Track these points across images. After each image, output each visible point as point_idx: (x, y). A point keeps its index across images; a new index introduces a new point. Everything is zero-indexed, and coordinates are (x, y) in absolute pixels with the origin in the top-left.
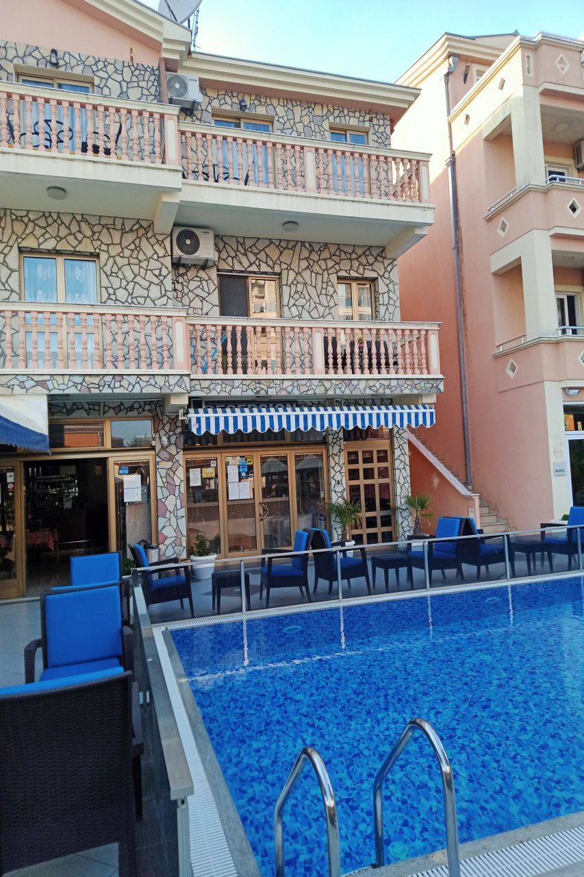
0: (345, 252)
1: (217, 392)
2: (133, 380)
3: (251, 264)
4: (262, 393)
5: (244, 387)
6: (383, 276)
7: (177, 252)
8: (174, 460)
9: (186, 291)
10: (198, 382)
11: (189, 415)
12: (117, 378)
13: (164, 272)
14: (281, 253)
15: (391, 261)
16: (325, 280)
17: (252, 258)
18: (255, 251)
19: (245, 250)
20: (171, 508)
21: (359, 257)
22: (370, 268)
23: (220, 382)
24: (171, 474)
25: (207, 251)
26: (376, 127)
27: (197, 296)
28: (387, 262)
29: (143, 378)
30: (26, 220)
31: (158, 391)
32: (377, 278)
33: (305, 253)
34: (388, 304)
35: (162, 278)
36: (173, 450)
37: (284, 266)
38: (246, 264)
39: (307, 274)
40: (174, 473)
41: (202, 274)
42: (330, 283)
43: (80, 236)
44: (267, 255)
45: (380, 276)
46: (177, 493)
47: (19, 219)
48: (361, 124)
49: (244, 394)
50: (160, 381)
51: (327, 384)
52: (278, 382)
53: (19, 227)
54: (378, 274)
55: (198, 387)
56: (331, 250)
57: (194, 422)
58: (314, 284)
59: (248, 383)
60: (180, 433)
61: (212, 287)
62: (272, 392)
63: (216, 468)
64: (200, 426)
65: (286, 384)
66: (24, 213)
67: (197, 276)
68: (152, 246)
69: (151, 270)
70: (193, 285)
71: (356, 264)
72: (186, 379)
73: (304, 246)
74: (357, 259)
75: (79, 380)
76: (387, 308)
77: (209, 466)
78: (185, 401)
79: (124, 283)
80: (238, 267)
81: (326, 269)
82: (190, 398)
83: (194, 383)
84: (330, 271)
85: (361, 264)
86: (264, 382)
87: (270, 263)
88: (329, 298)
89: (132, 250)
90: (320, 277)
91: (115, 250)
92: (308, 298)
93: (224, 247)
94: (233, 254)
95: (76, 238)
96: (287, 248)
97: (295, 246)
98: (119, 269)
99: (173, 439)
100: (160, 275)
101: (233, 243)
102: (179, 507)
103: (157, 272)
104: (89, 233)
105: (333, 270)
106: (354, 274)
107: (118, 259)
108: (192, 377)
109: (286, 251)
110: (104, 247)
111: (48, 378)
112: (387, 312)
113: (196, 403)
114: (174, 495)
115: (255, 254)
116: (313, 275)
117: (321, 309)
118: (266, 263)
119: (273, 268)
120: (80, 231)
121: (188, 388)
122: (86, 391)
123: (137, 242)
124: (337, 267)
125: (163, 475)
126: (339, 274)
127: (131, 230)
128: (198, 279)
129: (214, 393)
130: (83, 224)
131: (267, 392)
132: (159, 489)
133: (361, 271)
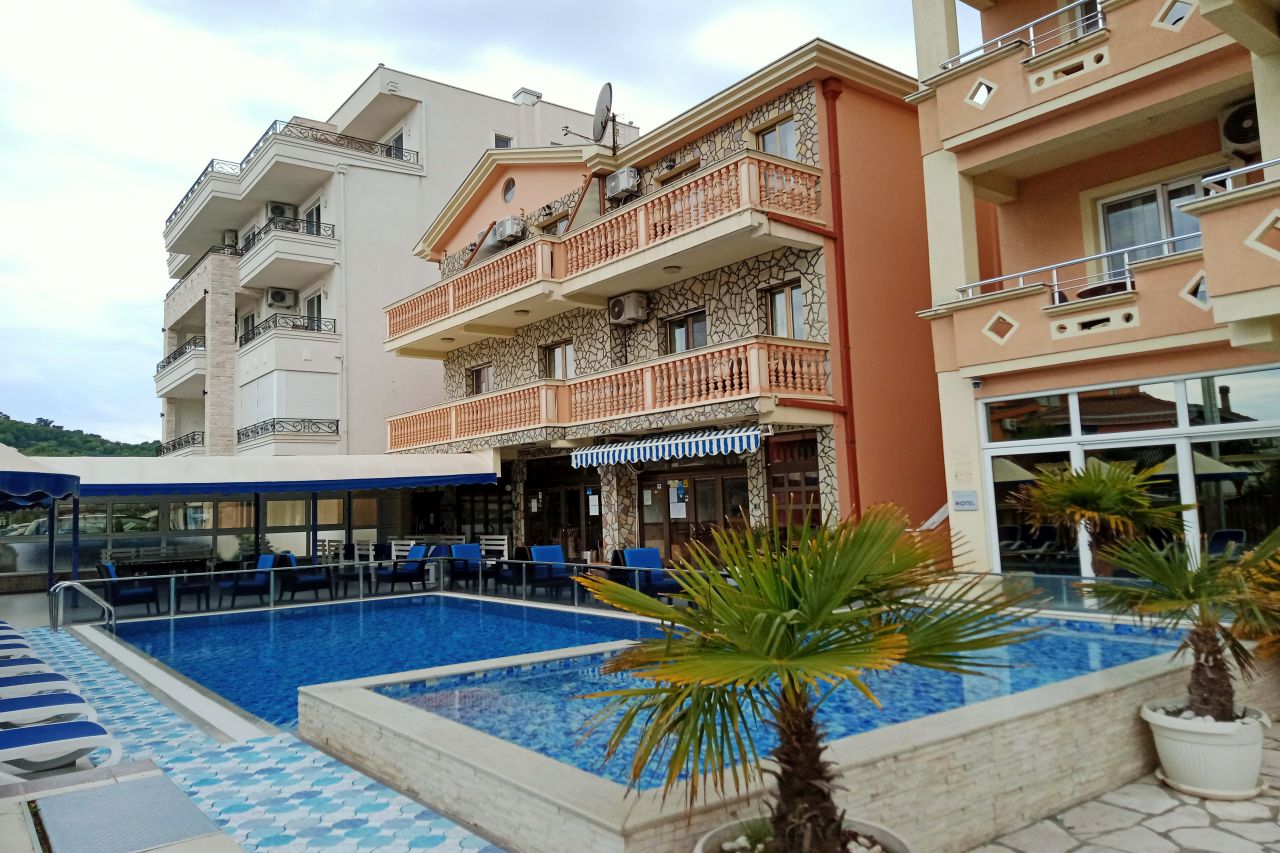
6: (806, 272)
9: (636, 344)
13: (605, 338)
14: (705, 285)
15: (814, 253)
16: (744, 298)
18: (683, 292)
19: (676, 294)
22: (791, 268)
26: (799, 104)
27: (643, 346)
28: (810, 256)
30: (540, 327)
32: (800, 277)
34: (813, 302)
35: (604, 343)
37: (707, 297)
39: (726, 300)
43: (563, 328)
44: (693, 293)
45: (804, 274)
47: (537, 328)
53: (537, 333)
54: (801, 272)
56: (750, 265)
58: (734, 306)
61: (653, 335)
66: (539, 324)
68: (598, 321)
69: (598, 339)
70: (641, 337)
71: (775, 270)
73: (724, 271)
74: (776, 265)
76: (811, 309)
79: (585, 353)
81: (746, 287)
83: (568, 430)
84: (749, 288)
85: (781, 268)
87: (696, 299)
89: (588, 328)
90: (738, 297)
92: (728, 321)
93: (661, 298)
94: (667, 302)
96: (709, 279)
97: (715, 275)
98: (582, 345)
101: (668, 292)
103: (601, 340)
104: (566, 324)
105: (753, 285)
106: (773, 282)
107: (582, 338)
109: (709, 282)
110: (574, 332)
112: (810, 314)
115: (683, 295)
116: (733, 296)
117: (740, 329)
118: (692, 300)
119: (698, 303)
123: (591, 321)
126: (760, 286)
127: (587, 314)
128: (644, 332)
133: (781, 276)
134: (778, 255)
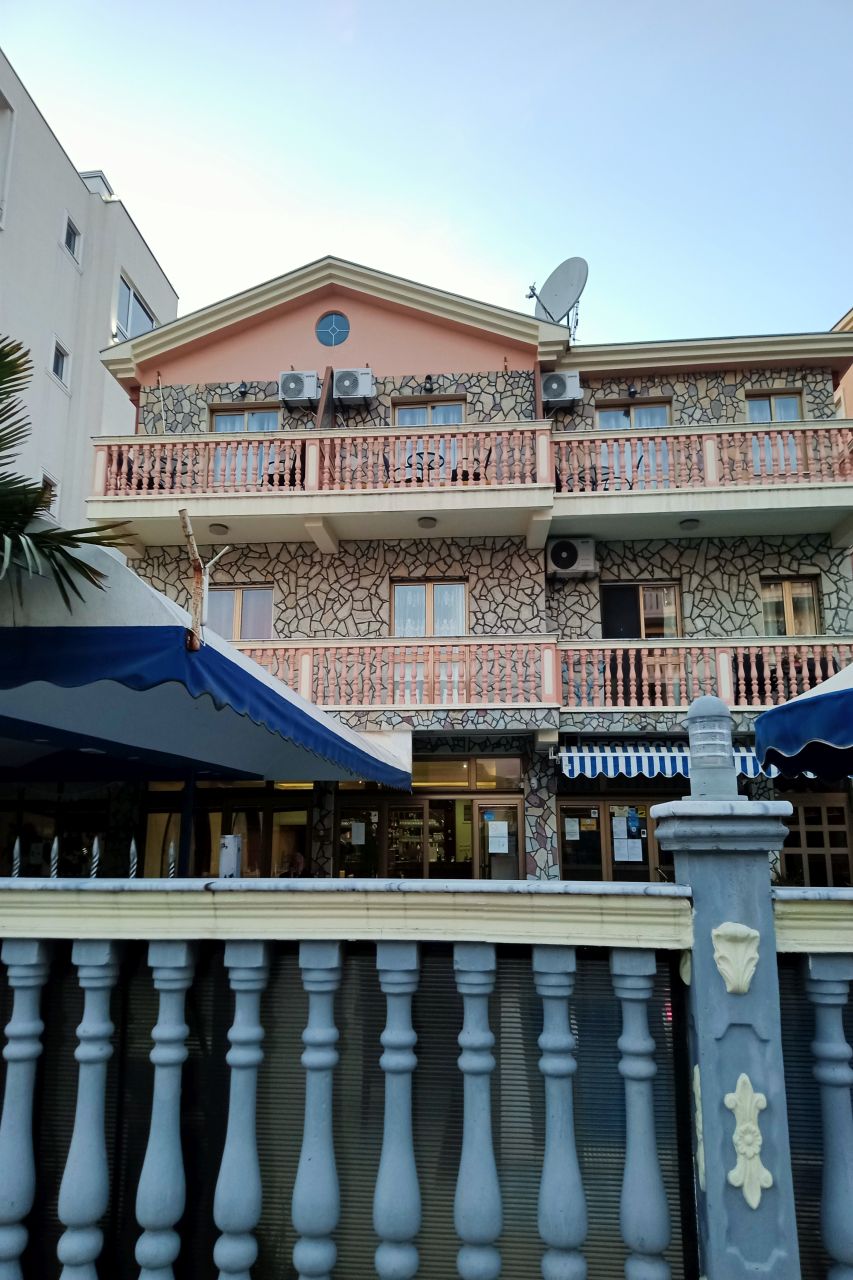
0: (770, 546)
1: (592, 727)
2: (497, 715)
3: (642, 571)
4: (649, 729)
5: (627, 721)
6: (828, 571)
7: (552, 568)
8: (546, 807)
9: (562, 608)
10: (569, 716)
11: (560, 754)
12: (482, 713)
13: (537, 590)
14: (681, 554)
15: (839, 551)
16: (742, 582)
17: (643, 563)
18: (647, 555)
19: (635, 555)
20: (541, 864)
21: (792, 549)
22: (808, 562)
23: (596, 716)
24: (542, 823)
25: (586, 564)
26: (812, 386)
27: (575, 613)
28: (833, 554)
29: (508, 713)
30: (397, 549)
31: (524, 727)
32: (819, 575)
33: (714, 552)
34: (838, 607)
35: (534, 597)
36: (544, 794)
37: (685, 570)
38: (635, 570)
39: (716, 578)
40: (545, 821)
41: (582, 588)
42: (749, 586)
43: (449, 561)
44: (663, 559)
45: (825, 572)
46: (549, 847)
47: (391, 549)
48: (790, 385)
49: (626, 730)
50: (526, 716)
51: (738, 719)
52: (670, 716)
53: (391, 558)
54: (821, 570)
55: (570, 722)
56: (750, 544)
57: (565, 762)
58: (726, 588)
59: (631, 716)
60: (552, 775)
61: (593, 601)
62: (662, 728)
63: (598, 819)
64: (573, 767)
65: (680, 718)
66: (396, 543)
67: (575, 591)
68: (524, 563)
69: (523, 590)
70: (570, 601)
71: (786, 559)
72: (555, 713)
73: (712, 543)
74: (788, 552)
75: (442, 715)
76: (836, 614)
77: (589, 817)
78: (555, 738)
79: (494, 606)
80: (625, 575)
81: (745, 569)
82: (561, 735)
83: (565, 717)
84: (749, 571)
85: (794, 558)
86: (651, 716)
87: (667, 568)
88: (748, 604)
89: (503, 570)
90: (734, 580)
91: (484, 572)
92: (718, 605)
93: (609, 554)
94: (619, 561)
95: (446, 563)
96: (689, 548)
97: (699, 545)
98: (489, 591)
99: (544, 781)
100: (532, 594)
101: (619, 549)
102: (551, 863)
103: (529, 591)
104: (458, 556)
105: (755, 569)
106: (783, 572)
107: (488, 581)
108: (563, 710)
109: (688, 551)
110: (473, 570)
111: (413, 714)
112: (836, 619)
113: (569, 740)
114: (545, 849)
115: (647, 559)
116: (726, 577)
117: (738, 620)
118: (661, 568)
119: (670, 573)
120: (449, 556)
121: (558, 723)
122: (449, 728)
123: (508, 561)
124: (759, 565)
125: (533, 824)
126: (763, 573)
127: (502, 549)
128: (577, 594)
129: (589, 729)
130: (453, 548)
131: (655, 728)
132: (528, 840)
133: (795, 566)
134: (792, 542)
